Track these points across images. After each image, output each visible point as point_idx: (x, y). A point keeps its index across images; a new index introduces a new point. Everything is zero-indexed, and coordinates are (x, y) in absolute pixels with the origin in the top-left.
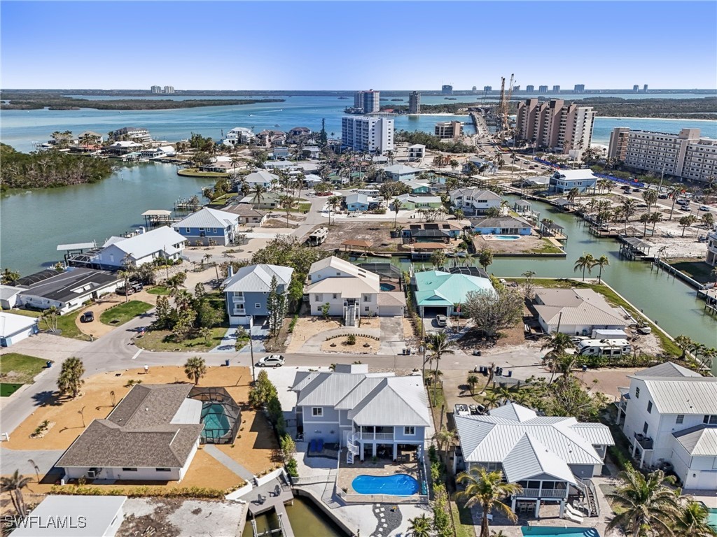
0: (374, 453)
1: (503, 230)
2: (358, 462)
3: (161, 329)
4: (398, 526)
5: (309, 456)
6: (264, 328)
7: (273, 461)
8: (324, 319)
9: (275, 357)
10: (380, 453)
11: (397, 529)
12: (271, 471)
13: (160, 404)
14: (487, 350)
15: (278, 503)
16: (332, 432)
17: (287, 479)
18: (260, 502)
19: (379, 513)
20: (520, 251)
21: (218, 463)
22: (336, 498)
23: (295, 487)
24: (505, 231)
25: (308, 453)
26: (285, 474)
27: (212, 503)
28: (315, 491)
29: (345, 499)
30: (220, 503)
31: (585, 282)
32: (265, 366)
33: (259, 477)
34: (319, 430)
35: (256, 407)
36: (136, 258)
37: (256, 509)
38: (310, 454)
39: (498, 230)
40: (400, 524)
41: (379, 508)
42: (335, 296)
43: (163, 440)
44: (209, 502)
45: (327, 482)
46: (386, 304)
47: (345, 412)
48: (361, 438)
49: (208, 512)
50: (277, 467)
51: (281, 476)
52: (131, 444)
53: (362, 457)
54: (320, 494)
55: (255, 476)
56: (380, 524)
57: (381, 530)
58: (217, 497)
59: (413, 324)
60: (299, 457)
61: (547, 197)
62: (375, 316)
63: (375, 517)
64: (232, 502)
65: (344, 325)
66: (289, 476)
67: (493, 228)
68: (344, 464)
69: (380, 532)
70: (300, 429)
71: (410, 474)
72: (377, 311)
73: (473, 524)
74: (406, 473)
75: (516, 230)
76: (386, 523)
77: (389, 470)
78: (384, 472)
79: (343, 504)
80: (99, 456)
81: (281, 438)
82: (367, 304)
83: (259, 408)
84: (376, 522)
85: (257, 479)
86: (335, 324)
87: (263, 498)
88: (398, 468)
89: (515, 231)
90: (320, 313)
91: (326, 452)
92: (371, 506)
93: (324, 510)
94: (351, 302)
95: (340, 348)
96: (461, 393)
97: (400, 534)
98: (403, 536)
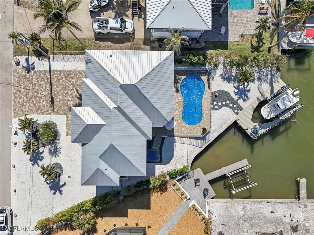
4: (229, 93)
5: (161, 161)
12: (178, 189)
15: (205, 179)
19: (219, 106)
23: (190, 168)
25: (157, 163)
26: (179, 178)
27: (212, 226)
37: (212, 193)
38: (159, 160)
40: (227, 92)
41: (214, 106)
44: (212, 229)
49: (221, 226)
56: (227, 105)
57: (231, 105)
58: (207, 224)
63: (221, 109)
69: (233, 105)
84: (225, 108)
92: (213, 111)
97: (235, 92)
98: (236, 91)
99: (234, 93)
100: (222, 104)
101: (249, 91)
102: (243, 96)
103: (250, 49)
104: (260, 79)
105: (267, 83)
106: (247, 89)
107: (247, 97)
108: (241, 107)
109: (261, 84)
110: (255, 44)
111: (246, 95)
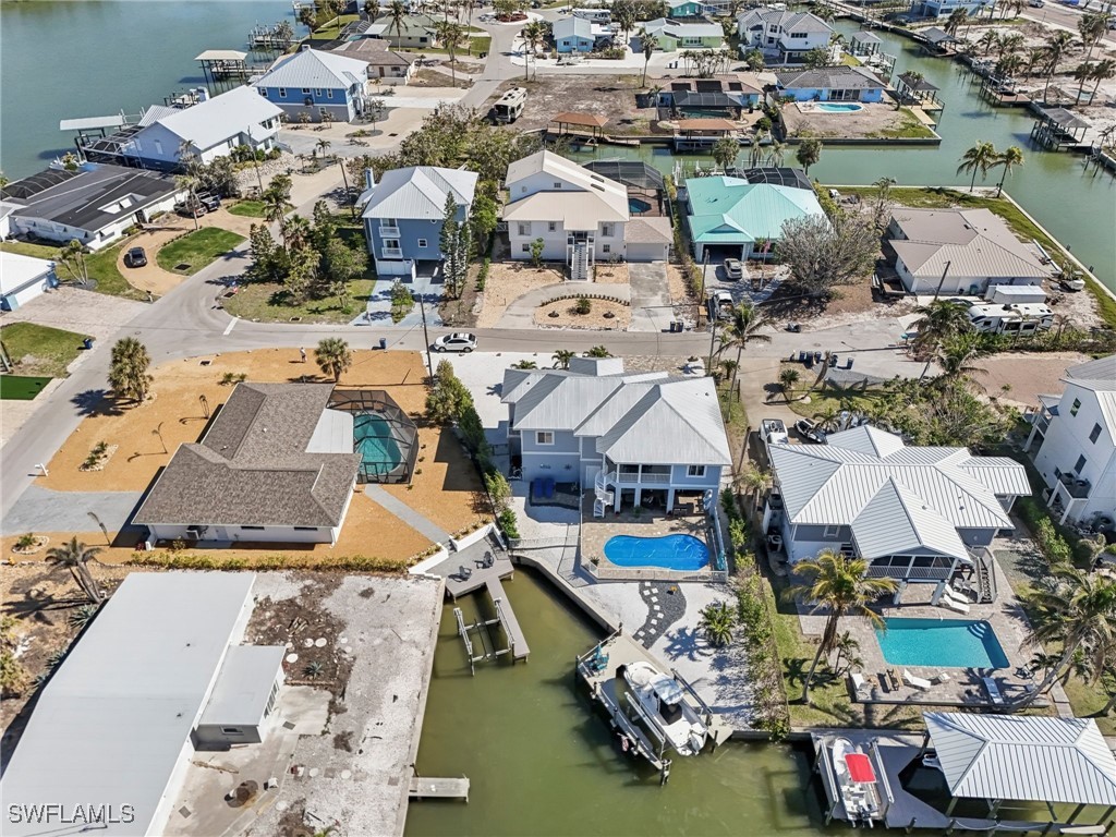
0: (637, 502)
1: (834, 92)
2: (610, 514)
3: (263, 281)
4: (680, 617)
5: (533, 504)
6: (434, 281)
7: (477, 512)
8: (535, 266)
9: (461, 336)
10: (645, 500)
11: (680, 621)
12: (476, 528)
13: (285, 421)
14: (810, 322)
15: (491, 578)
16: (568, 467)
17: (501, 541)
18: (463, 577)
19: (649, 597)
20: (862, 134)
21: (390, 514)
22: (580, 571)
23: (515, 554)
24: (836, 95)
25: (530, 498)
26: (498, 533)
27: (389, 579)
28: (547, 559)
29: (595, 573)
30: (401, 580)
31: (974, 194)
32: (446, 351)
33: (457, 538)
34: (547, 464)
35: (438, 422)
36: (201, 148)
37: (457, 588)
38: (534, 501)
39: (826, 94)
40: (683, 613)
41: (649, 588)
42: (552, 226)
43: (300, 482)
44: (384, 578)
45: (565, 546)
46: (640, 241)
47: (591, 441)
48: (618, 481)
49: (385, 594)
50: (485, 522)
51: (492, 535)
52: (248, 488)
53: (618, 508)
54: (555, 564)
55: (451, 537)
56: (652, 614)
57: (654, 622)
58: (395, 570)
59: (685, 276)
60: (517, 505)
61: (908, 25)
62: (620, 260)
63: (643, 602)
64: (420, 577)
65: (570, 278)
66: (504, 536)
67: (814, 90)
68: (590, 518)
69: (654, 626)
70: (516, 460)
71: (693, 534)
72: (624, 253)
73: (797, 614)
74: (686, 532)
75: (857, 92)
76: (660, 612)
77: (660, 527)
78: (653, 531)
79: (592, 581)
80: (201, 506)
81: (487, 476)
82: (606, 240)
83: (445, 424)
84: (645, 610)
85: (455, 542)
86: (552, 274)
87: (468, 571)
88: (674, 523)
89: (854, 95)
90: (527, 255)
91: (559, 497)
92: (637, 585)
93: (562, 589)
94: (580, 236)
95: (565, 319)
96: (769, 398)
97: (684, 629)
98: (689, 632)
99: (682, 626)
100: (655, 603)
101: (692, 658)
102: (677, 647)
103: (792, 657)
104: (724, 680)
105: (718, 699)
106: (696, 655)
107: (677, 656)
108: (652, 643)
109: (712, 684)
110: (805, 668)
111: (680, 653)
